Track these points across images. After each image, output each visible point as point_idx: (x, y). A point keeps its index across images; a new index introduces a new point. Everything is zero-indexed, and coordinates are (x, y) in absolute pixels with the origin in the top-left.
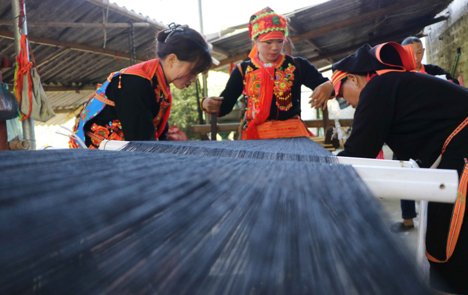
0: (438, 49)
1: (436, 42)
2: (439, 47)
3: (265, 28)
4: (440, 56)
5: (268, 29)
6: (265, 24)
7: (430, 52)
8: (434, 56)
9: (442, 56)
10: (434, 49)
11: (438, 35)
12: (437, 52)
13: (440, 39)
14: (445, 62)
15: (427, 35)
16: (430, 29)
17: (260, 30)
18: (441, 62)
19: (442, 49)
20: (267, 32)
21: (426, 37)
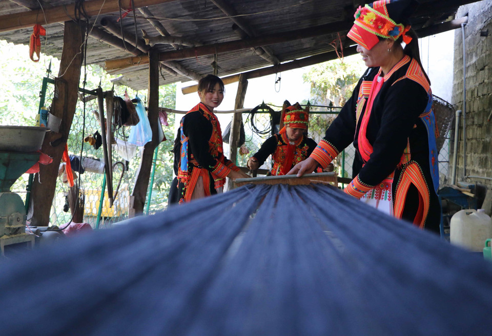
0: (476, 55)
1: (474, 39)
2: (479, 51)
3: (294, 120)
4: (479, 68)
5: (296, 122)
6: (295, 118)
7: (462, 59)
8: (467, 68)
9: (483, 69)
10: (469, 55)
11: (479, 26)
12: (474, 60)
13: (483, 34)
14: (486, 81)
15: (459, 26)
16: (467, 15)
17: (291, 121)
18: (480, 81)
19: (484, 55)
20: (295, 122)
21: (458, 30)
